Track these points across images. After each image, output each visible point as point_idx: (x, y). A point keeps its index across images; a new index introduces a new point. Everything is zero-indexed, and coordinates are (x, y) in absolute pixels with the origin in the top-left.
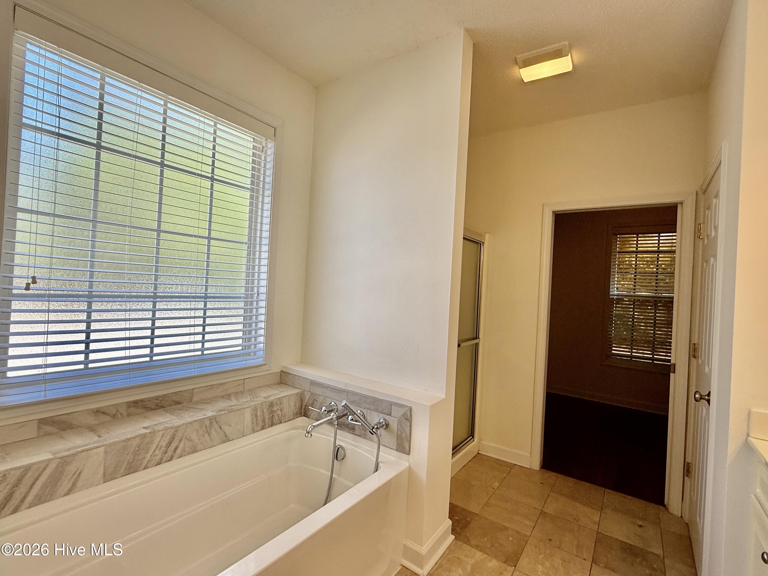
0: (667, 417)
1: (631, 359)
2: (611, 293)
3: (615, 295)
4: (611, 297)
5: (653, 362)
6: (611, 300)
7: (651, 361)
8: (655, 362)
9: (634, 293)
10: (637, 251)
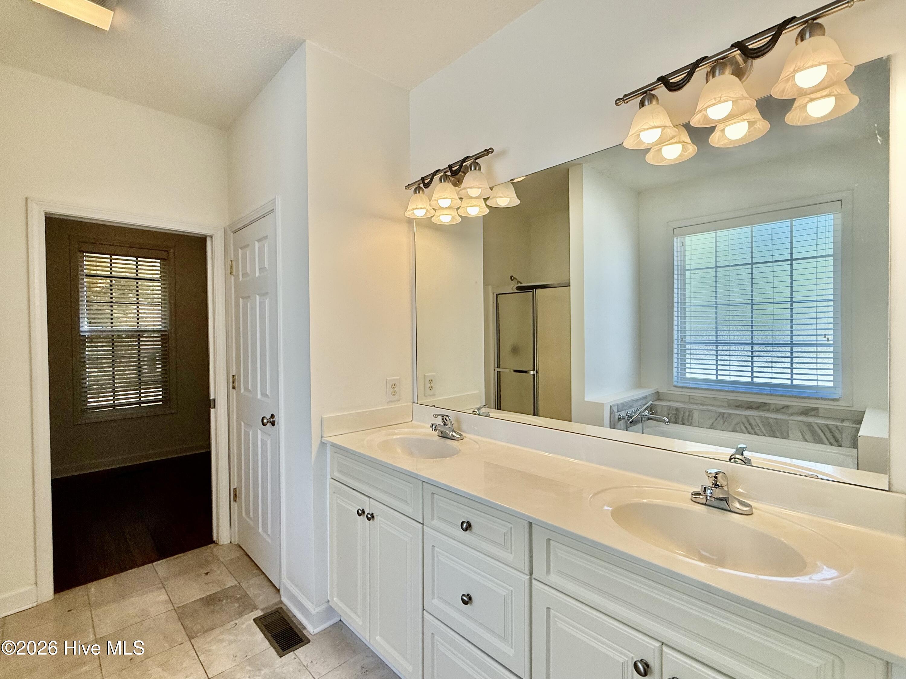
0: (208, 456)
1: (114, 408)
2: (81, 329)
3: (87, 332)
4: (82, 334)
5: (140, 405)
6: (82, 338)
7: (138, 405)
8: (142, 405)
9: (112, 327)
10: (111, 275)
